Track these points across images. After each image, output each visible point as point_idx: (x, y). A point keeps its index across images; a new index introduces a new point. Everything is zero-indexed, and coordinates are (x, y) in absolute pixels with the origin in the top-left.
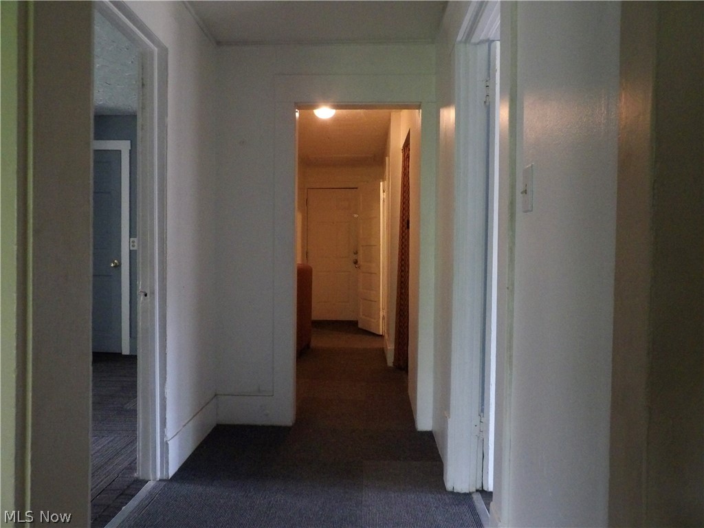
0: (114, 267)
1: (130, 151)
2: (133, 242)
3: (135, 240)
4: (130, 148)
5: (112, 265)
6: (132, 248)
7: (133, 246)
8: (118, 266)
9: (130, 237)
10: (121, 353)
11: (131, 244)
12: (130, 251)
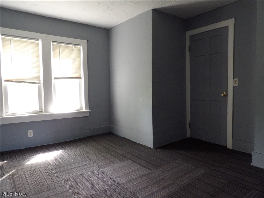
0: (224, 96)
1: (234, 24)
2: (236, 81)
3: (237, 79)
4: (234, 23)
5: (222, 95)
6: (234, 85)
7: (235, 83)
8: (226, 96)
9: (233, 78)
10: (226, 147)
11: (234, 82)
12: (233, 86)
